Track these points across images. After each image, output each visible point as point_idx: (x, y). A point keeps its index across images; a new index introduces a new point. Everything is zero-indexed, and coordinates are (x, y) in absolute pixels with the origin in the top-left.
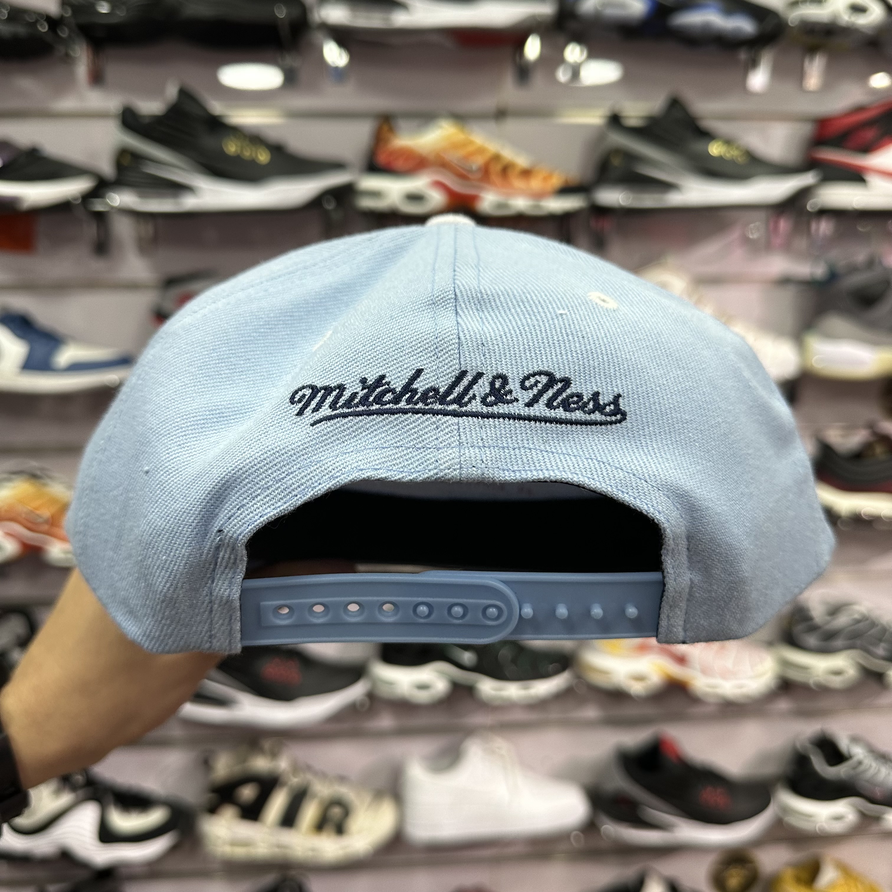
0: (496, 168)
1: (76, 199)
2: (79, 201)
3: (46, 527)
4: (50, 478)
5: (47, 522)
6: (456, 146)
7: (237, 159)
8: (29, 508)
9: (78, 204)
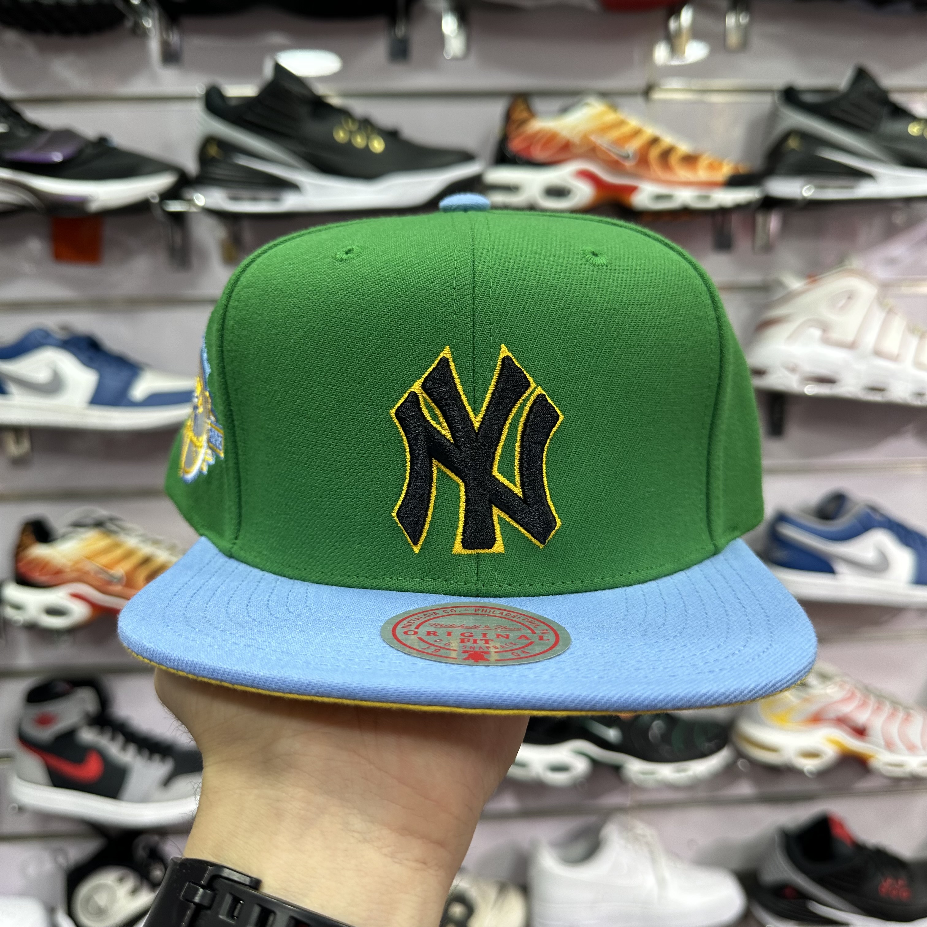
0: (654, 153)
1: (153, 197)
2: (156, 200)
3: (118, 588)
4: (123, 529)
5: (119, 580)
6: (605, 129)
7: (348, 147)
8: (98, 564)
9: (156, 204)
